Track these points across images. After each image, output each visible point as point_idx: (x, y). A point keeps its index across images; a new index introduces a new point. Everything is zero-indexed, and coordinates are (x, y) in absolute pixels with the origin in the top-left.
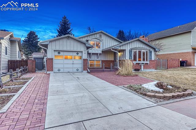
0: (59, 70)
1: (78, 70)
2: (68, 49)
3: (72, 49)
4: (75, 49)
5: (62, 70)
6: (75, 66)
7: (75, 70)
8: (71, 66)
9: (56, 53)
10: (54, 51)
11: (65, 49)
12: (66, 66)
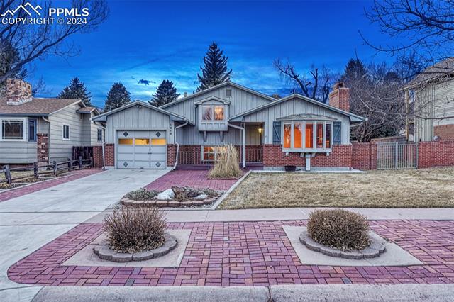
0: (126, 165)
1: (158, 165)
2: (141, 127)
3: (147, 127)
4: (153, 127)
5: (130, 165)
6: (154, 157)
7: (153, 165)
8: (146, 157)
9: (121, 136)
10: (117, 131)
11: (135, 127)
12: (138, 157)
